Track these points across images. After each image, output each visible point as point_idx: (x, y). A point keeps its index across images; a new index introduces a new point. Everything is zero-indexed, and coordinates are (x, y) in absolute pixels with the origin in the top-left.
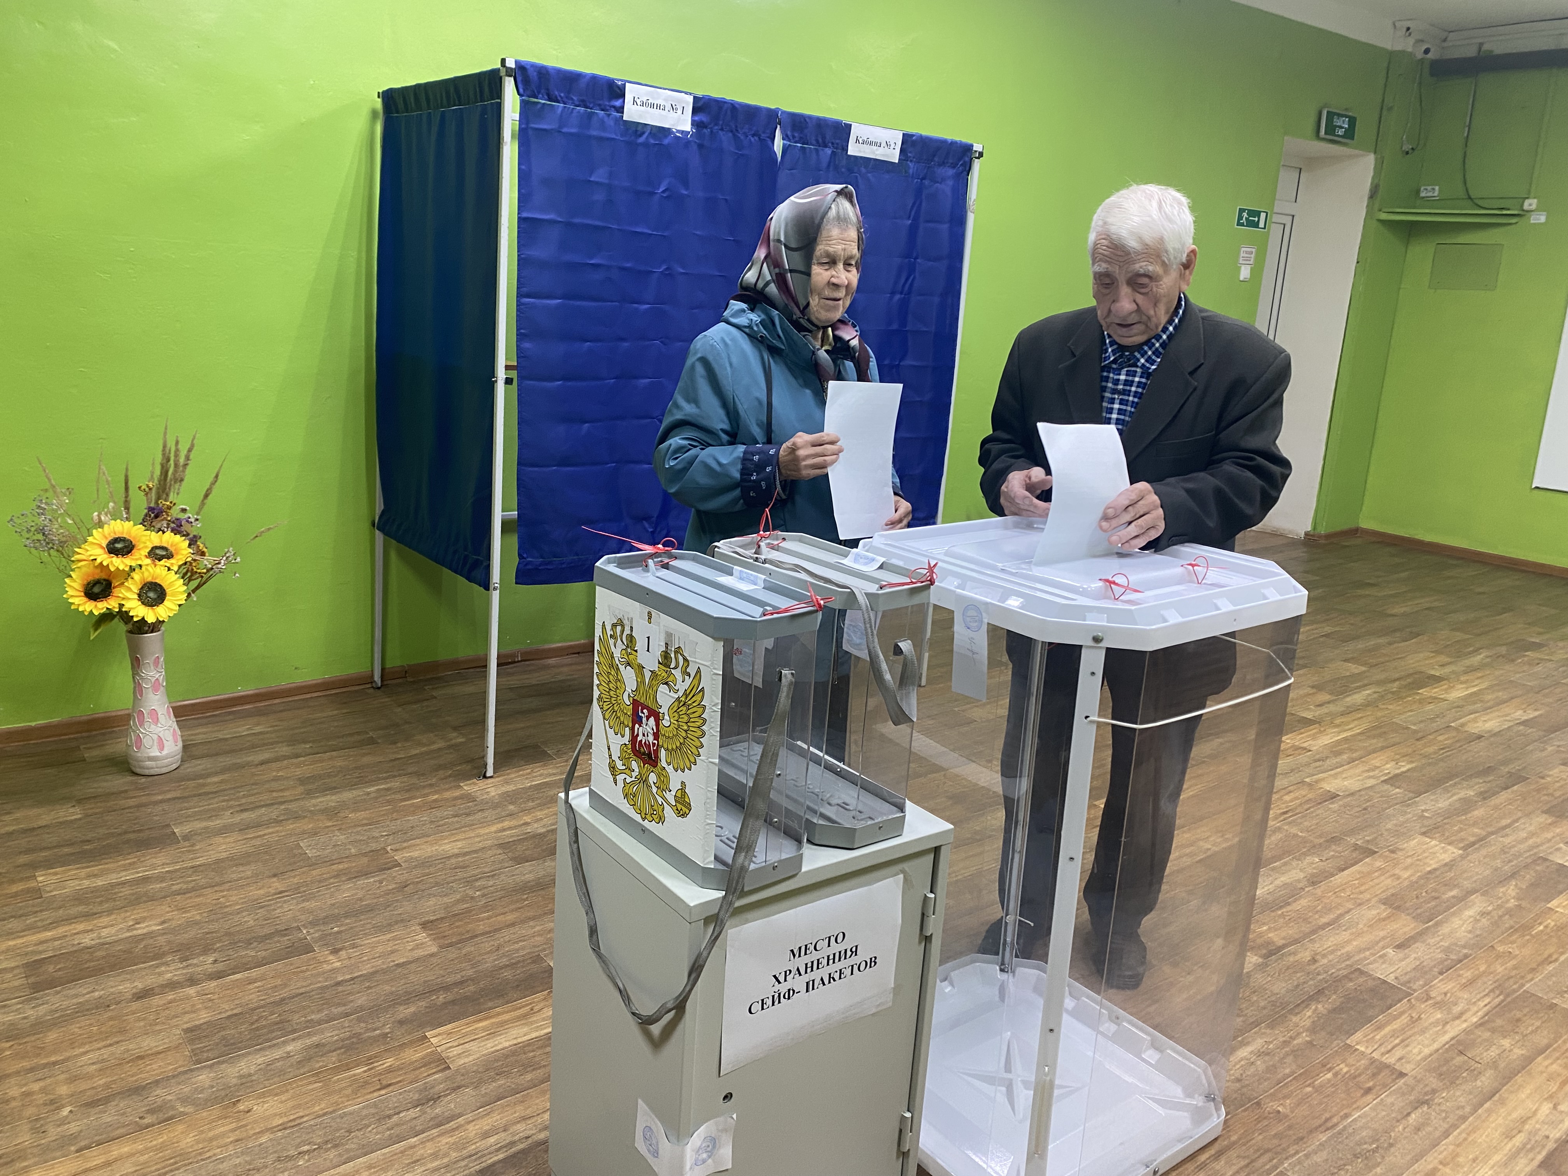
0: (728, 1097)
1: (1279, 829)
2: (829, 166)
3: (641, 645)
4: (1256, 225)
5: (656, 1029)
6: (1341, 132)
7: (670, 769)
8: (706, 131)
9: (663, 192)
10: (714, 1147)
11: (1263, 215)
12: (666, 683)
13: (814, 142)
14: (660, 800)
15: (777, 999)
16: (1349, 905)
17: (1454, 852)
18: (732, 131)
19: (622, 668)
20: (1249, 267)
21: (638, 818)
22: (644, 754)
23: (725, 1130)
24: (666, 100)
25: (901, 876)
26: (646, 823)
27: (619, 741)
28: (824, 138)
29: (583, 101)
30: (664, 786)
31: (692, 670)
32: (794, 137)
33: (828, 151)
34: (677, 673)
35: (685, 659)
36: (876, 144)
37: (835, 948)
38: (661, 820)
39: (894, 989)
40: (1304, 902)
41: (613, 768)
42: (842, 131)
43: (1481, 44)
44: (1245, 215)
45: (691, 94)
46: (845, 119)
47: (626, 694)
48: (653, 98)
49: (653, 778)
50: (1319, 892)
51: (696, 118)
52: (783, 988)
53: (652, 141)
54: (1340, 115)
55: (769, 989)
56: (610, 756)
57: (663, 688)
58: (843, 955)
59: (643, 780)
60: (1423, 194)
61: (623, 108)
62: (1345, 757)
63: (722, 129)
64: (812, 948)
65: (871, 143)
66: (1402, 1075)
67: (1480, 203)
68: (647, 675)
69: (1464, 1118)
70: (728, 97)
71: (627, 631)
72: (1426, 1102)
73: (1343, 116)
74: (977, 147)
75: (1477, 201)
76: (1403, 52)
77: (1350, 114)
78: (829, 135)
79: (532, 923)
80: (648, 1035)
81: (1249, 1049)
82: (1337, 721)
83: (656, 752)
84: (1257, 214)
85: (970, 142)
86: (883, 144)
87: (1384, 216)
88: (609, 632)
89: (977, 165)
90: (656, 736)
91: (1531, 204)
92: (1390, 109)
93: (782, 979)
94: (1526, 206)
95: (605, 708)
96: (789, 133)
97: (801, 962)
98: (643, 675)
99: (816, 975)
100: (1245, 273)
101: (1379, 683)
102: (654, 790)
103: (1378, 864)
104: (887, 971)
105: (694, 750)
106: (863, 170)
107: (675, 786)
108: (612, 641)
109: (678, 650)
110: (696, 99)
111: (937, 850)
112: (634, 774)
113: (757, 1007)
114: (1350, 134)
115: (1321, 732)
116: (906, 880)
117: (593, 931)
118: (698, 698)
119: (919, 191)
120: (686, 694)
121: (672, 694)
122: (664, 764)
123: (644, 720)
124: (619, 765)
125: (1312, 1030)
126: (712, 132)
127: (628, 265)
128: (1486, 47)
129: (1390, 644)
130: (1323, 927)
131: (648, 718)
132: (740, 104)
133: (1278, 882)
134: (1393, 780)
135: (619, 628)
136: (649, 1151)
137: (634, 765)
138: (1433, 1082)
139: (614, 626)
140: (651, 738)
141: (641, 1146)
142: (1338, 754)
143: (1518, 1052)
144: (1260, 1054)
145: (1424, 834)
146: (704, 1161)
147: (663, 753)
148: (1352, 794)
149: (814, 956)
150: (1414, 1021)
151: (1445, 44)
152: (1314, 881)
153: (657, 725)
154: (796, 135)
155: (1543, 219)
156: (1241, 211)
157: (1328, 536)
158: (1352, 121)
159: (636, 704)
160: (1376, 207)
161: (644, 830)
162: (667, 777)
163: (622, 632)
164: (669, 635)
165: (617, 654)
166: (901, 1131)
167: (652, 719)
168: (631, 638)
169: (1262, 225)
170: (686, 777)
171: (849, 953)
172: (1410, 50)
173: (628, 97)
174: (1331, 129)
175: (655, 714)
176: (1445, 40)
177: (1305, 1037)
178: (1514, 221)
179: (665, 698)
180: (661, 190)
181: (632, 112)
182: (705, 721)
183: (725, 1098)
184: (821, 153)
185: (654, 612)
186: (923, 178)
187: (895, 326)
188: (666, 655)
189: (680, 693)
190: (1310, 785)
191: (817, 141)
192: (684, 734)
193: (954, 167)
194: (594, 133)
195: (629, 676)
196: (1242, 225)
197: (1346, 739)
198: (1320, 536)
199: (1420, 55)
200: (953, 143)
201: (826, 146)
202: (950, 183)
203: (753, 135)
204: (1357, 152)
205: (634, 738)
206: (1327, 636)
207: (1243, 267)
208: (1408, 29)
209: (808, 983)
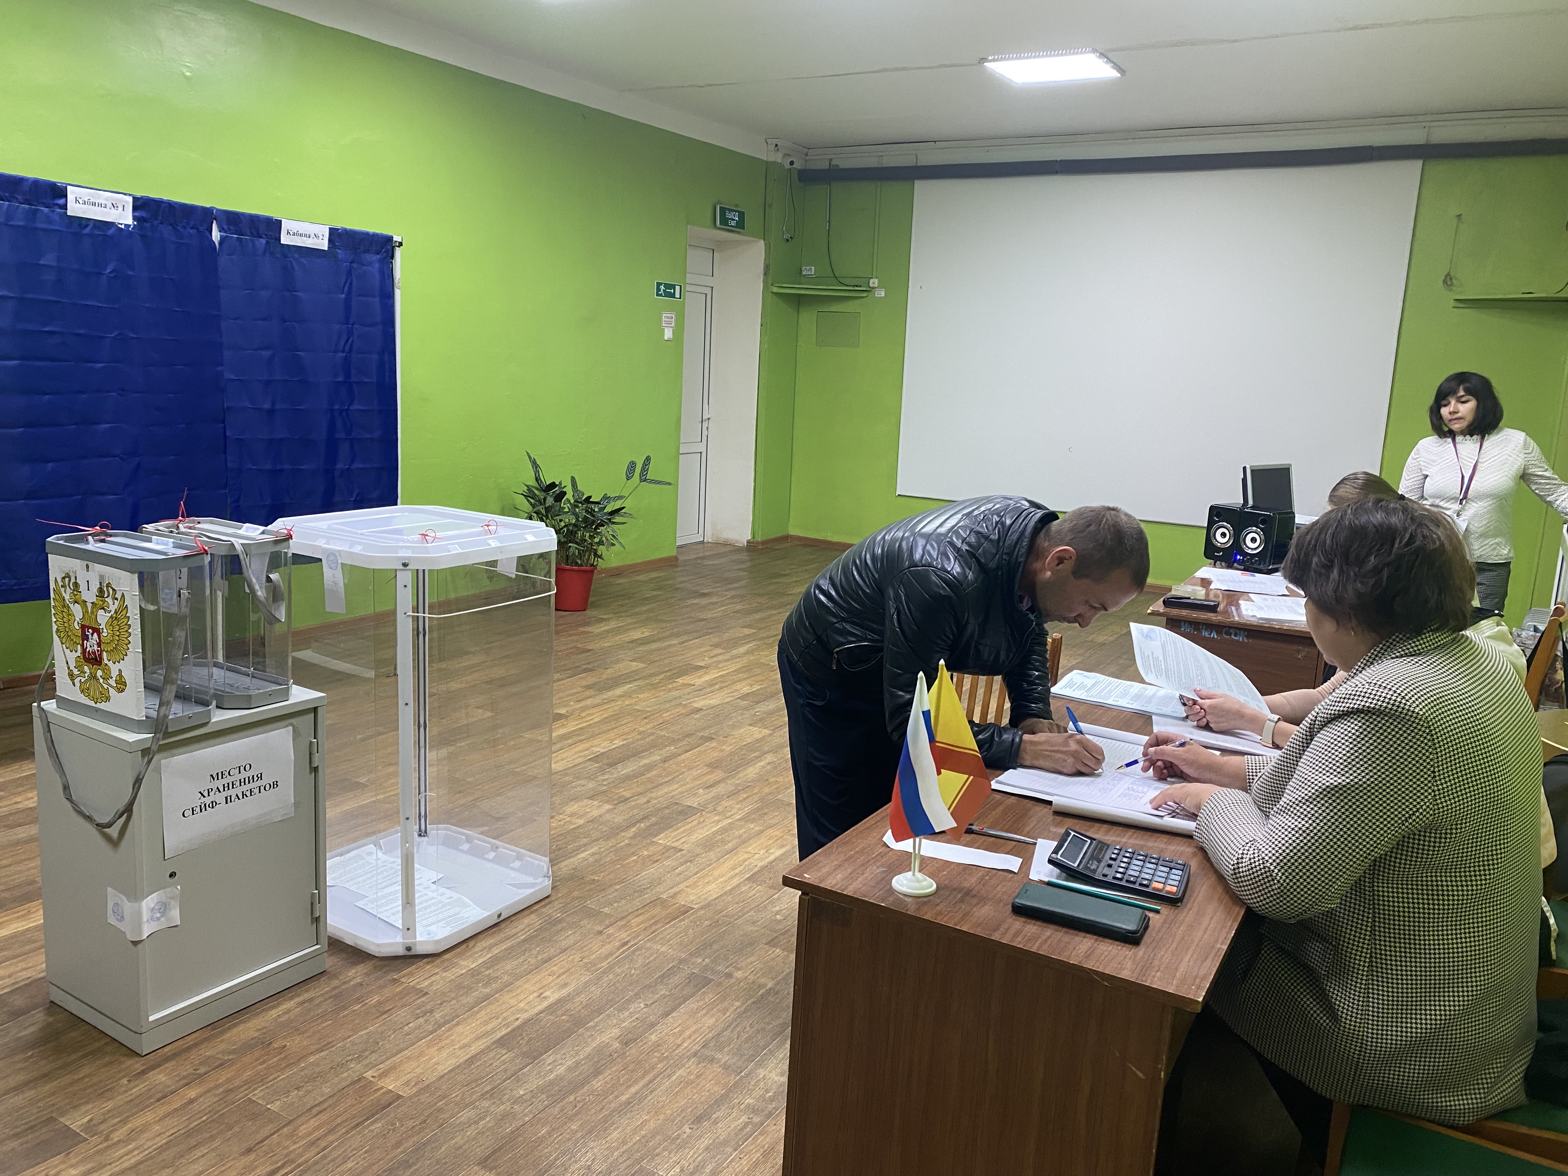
0: (172, 875)
1: (653, 734)
2: (264, 252)
3: (83, 587)
4: (673, 295)
5: (114, 832)
6: (733, 223)
7: (110, 664)
8: (147, 225)
9: (111, 272)
10: (165, 909)
11: (678, 288)
12: (103, 608)
13: (249, 234)
14: (105, 686)
15: (203, 808)
16: (684, 770)
17: (767, 732)
18: (171, 225)
19: (71, 606)
20: (671, 329)
21: (92, 704)
22: (92, 659)
23: (172, 898)
24: (107, 199)
25: (291, 728)
26: (98, 705)
27: (73, 656)
28: (258, 231)
29: (26, 200)
30: (107, 677)
31: (118, 596)
32: (230, 230)
33: (263, 241)
34: (110, 600)
35: (114, 590)
36: (306, 236)
37: (244, 775)
38: (108, 699)
39: (295, 803)
40: (654, 773)
41: (71, 676)
42: (274, 226)
43: (831, 160)
44: (662, 287)
45: (130, 195)
46: (276, 216)
47: (76, 623)
48: (94, 198)
49: (99, 673)
50: (667, 765)
51: (136, 214)
52: (208, 800)
53: (96, 232)
54: (730, 210)
55: (197, 801)
56: (69, 668)
57: (101, 612)
58: (251, 779)
59: (93, 677)
60: (804, 273)
61: (66, 205)
62: (717, 686)
63: (162, 223)
64: (227, 774)
65: (301, 235)
66: (681, 850)
67: (841, 280)
68: (89, 606)
69: (710, 865)
70: (165, 197)
71: (73, 580)
72: (691, 861)
73: (733, 211)
74: (397, 238)
75: (840, 280)
76: (775, 162)
77: (740, 209)
78: (262, 228)
79: (26, 863)
80: (108, 838)
81: (587, 853)
82: (720, 666)
83: (101, 656)
84: (673, 287)
85: (390, 234)
86: (313, 235)
87: (775, 290)
88: (60, 584)
89: (398, 252)
90: (99, 645)
91: (874, 282)
92: (770, 206)
93: (206, 794)
94: (871, 285)
95: (62, 635)
96: (225, 227)
97: (220, 783)
98: (86, 607)
99: (232, 792)
100: (668, 334)
101: (759, 639)
102: (101, 681)
103: (713, 745)
104: (287, 792)
105: (125, 647)
106: (296, 255)
107: (114, 673)
108: (62, 590)
109: (108, 585)
110: (135, 199)
111: (315, 710)
112: (86, 675)
113: (188, 813)
114: (741, 225)
115: (706, 673)
116: (294, 731)
117: (66, 788)
118: (124, 612)
119: (349, 273)
120: (116, 612)
121: (107, 614)
122: (106, 661)
123: (90, 636)
124: (76, 672)
125: (633, 838)
126: (152, 225)
127: (81, 331)
128: (833, 163)
129: (779, 613)
130: (661, 785)
131: (92, 634)
132: (176, 203)
133: (641, 764)
134: (743, 697)
135: (67, 579)
136: (118, 920)
137: (86, 669)
138: (699, 850)
139: (63, 578)
140: (96, 648)
141: (112, 920)
142: (711, 685)
143: (757, 828)
144: (593, 854)
145: (751, 725)
146: (158, 919)
147: (105, 654)
148: (712, 708)
149: (229, 780)
150: (699, 823)
151: (807, 158)
152: (664, 761)
153: (99, 638)
154: (232, 228)
155: (883, 294)
156: (659, 284)
157: (764, 543)
158: (742, 215)
159: (83, 627)
160: (770, 282)
161: (97, 710)
162: (109, 670)
163: (70, 581)
164: (102, 577)
165: (67, 597)
166: (312, 904)
167: (95, 634)
168: (76, 584)
169: (677, 295)
170: (121, 665)
171: (256, 778)
172: (779, 161)
173: (71, 197)
174: (725, 221)
175: (97, 631)
176: (807, 155)
177: (627, 841)
178: (865, 295)
179: (103, 618)
180: (108, 271)
181: (74, 209)
182: (130, 626)
183: (171, 876)
184: (257, 243)
185: (90, 564)
186: (352, 262)
187: (340, 379)
188: (101, 590)
189: (112, 612)
190: (685, 705)
191: (252, 233)
192: (117, 638)
193: (378, 254)
194: (40, 225)
195: (77, 610)
196: (661, 295)
197: (722, 676)
198: (758, 543)
199: (788, 166)
200: (375, 235)
201: (261, 237)
202: (377, 265)
203: (192, 228)
204: (746, 238)
205: (84, 650)
206: (737, 612)
207: (666, 330)
208: (776, 145)
209: (226, 798)
